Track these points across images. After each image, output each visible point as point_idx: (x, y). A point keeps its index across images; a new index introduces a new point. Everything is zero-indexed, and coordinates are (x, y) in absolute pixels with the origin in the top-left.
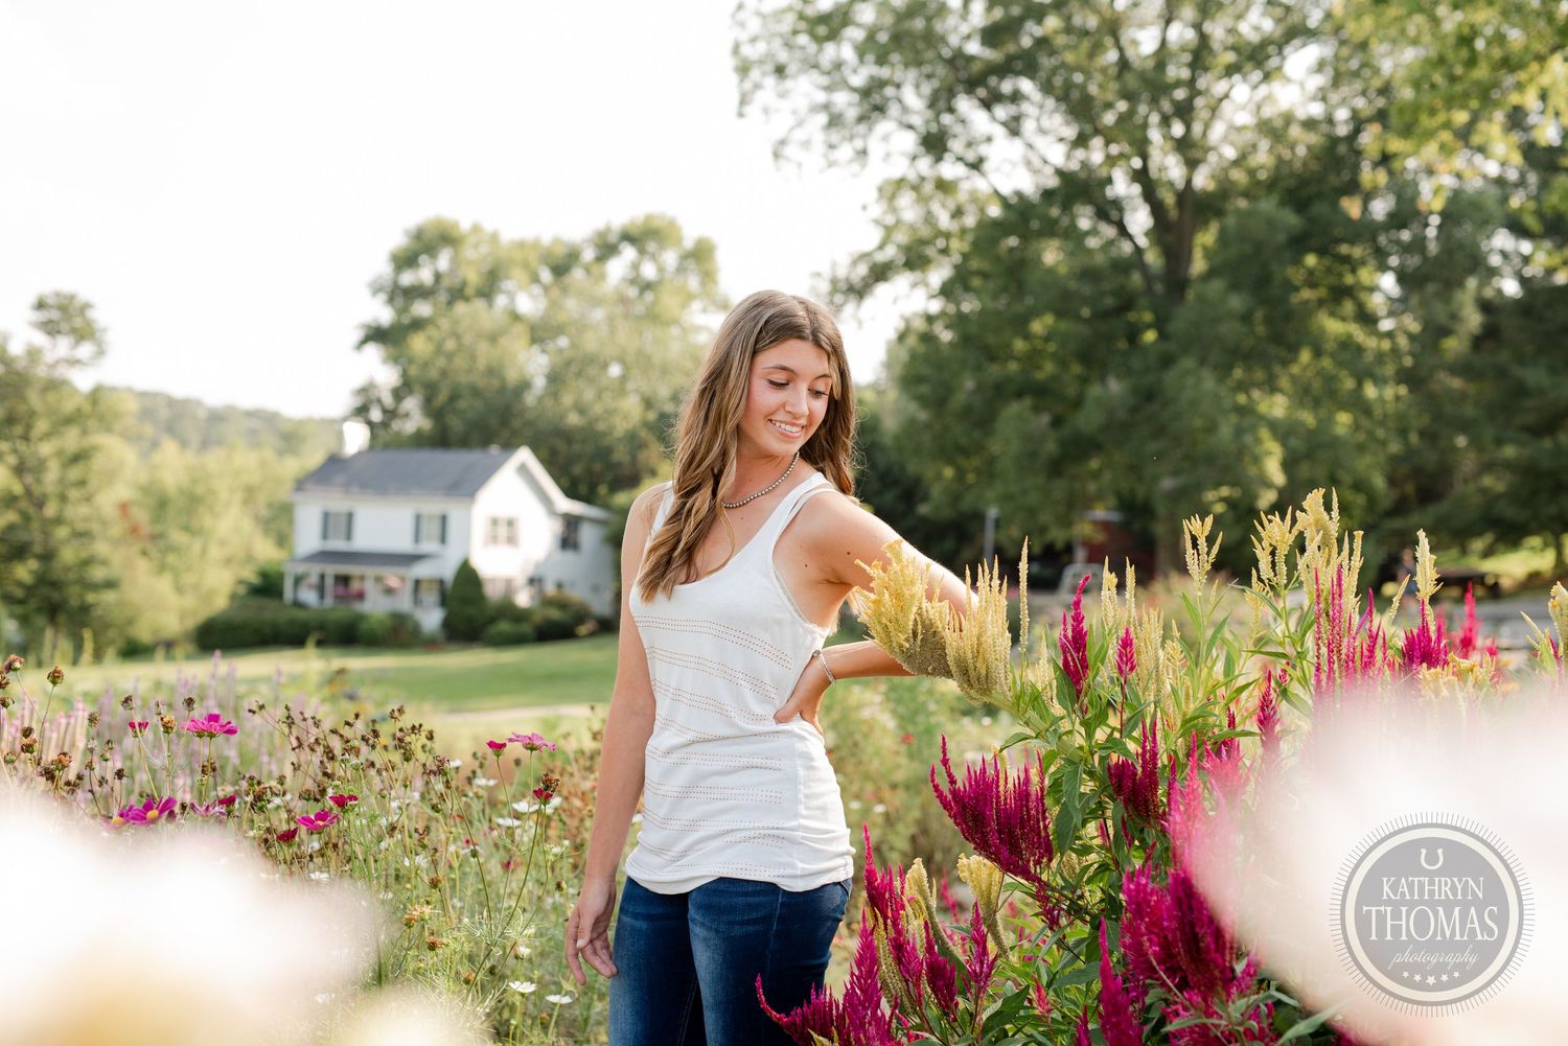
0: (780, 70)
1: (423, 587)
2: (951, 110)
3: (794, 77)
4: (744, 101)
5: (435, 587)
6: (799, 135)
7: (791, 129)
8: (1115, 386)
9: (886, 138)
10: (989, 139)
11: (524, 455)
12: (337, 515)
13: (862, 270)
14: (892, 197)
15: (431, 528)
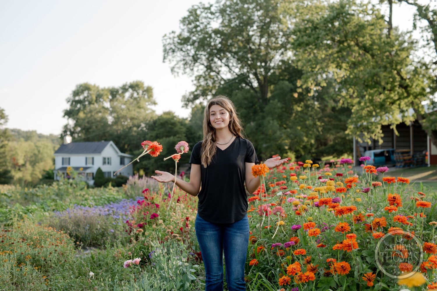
0: (173, 51)
1: (88, 175)
2: (212, 60)
3: (176, 52)
4: (165, 58)
5: (91, 175)
6: (178, 66)
7: (176, 65)
8: (252, 124)
9: (198, 66)
10: (221, 66)
11: (111, 142)
12: (65, 158)
13: (192, 96)
14: (199, 79)
15: (90, 161)
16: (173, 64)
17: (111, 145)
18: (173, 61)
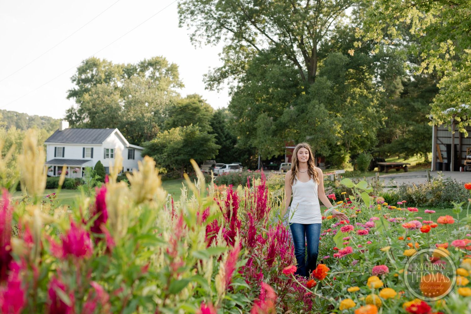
3: (197, 15)
4: (181, 22)
6: (198, 33)
7: (196, 31)
8: (293, 109)
9: (225, 33)
10: (256, 34)
11: (117, 130)
12: (59, 148)
13: (219, 74)
14: (227, 52)
15: (88, 153)
16: (193, 30)
17: (116, 133)
18: (192, 25)
